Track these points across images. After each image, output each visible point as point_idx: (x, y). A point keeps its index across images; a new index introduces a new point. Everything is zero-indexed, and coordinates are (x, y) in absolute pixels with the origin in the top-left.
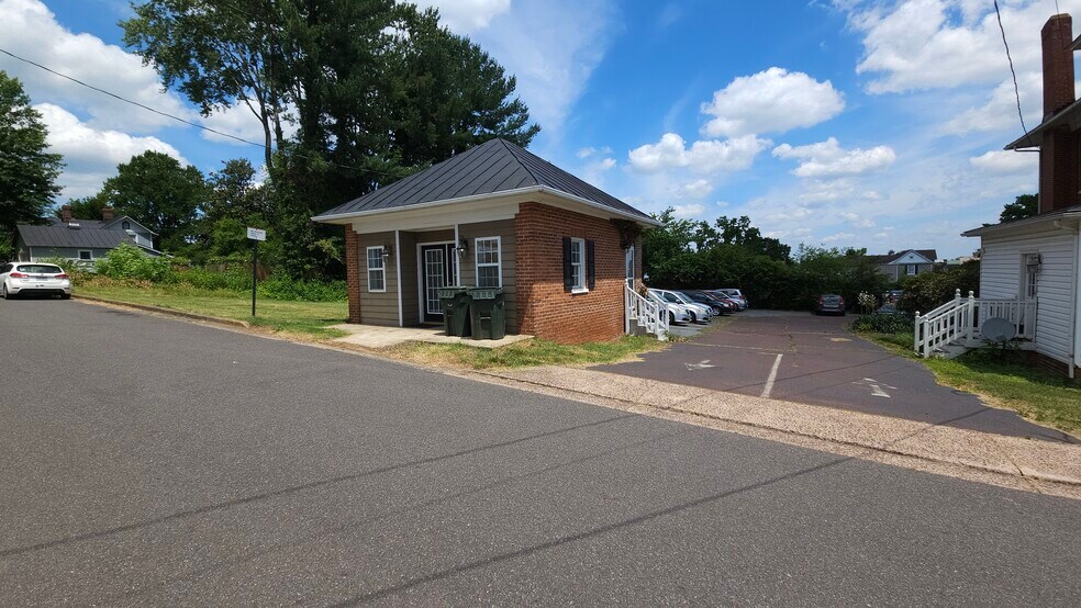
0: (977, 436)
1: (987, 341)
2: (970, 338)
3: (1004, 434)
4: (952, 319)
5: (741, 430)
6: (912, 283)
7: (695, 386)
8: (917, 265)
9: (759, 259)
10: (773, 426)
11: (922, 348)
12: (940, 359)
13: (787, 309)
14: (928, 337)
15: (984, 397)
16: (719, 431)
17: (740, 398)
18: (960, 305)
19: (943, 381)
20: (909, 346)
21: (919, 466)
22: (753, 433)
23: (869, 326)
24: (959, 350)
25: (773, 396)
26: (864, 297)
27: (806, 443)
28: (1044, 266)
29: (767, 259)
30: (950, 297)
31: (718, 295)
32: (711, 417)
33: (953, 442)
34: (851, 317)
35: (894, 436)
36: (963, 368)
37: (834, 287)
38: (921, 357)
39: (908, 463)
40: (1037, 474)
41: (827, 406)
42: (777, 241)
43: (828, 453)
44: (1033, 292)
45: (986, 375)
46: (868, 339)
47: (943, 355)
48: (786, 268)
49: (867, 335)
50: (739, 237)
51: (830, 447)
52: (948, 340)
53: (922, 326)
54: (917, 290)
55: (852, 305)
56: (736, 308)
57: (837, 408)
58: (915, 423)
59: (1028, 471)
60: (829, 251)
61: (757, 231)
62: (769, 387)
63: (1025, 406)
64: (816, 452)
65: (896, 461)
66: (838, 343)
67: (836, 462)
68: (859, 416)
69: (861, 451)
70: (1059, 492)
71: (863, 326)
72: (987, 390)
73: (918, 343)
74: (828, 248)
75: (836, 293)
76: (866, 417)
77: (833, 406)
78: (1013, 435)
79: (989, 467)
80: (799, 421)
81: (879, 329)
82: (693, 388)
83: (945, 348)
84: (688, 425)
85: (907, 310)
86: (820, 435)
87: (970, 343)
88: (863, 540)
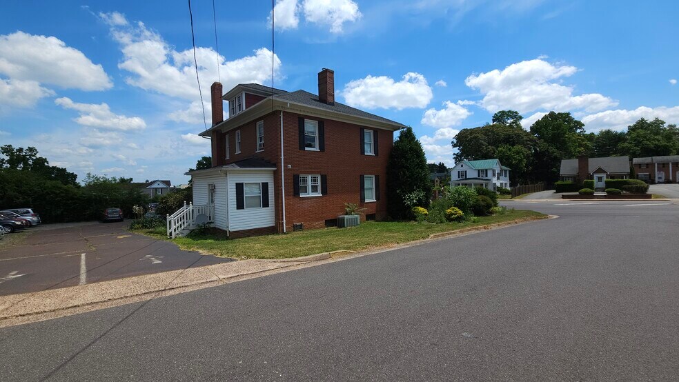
0: (202, 269)
1: (198, 225)
2: (191, 225)
3: (211, 265)
4: (183, 216)
5: (68, 313)
6: (163, 199)
7: (13, 294)
8: (162, 189)
9: (49, 183)
10: (95, 301)
11: (171, 234)
12: (179, 238)
13: (79, 221)
14: (174, 227)
15: (201, 251)
16: (49, 321)
17: (62, 291)
18: (186, 209)
19: (183, 248)
20: (164, 234)
21: (182, 291)
22: (79, 311)
23: (140, 225)
24: (187, 232)
25: (89, 281)
26: (136, 208)
27: (121, 302)
28: (216, 190)
29: (59, 183)
30: (182, 205)
31: (7, 215)
32: (37, 313)
33: (194, 274)
34: (128, 222)
35: (168, 281)
36: (190, 240)
37: (115, 203)
38: (171, 238)
39: (177, 292)
40: (224, 277)
41: (129, 276)
42: (64, 170)
43: (136, 303)
44: (213, 201)
45: (199, 241)
46: (141, 233)
47: (180, 235)
48: (76, 191)
49: (140, 231)
50: (26, 164)
51: (136, 299)
52: (183, 227)
53: (170, 222)
54: (166, 202)
55: (128, 214)
56: (29, 225)
57: (136, 276)
58: (176, 271)
59: (221, 277)
60: (110, 179)
61: (45, 160)
62: (83, 277)
63: (215, 251)
64: (128, 305)
65: (171, 293)
66: (123, 238)
67: (142, 306)
68: (149, 276)
69: (153, 295)
70: (232, 281)
71: (136, 226)
72: (201, 248)
73: (169, 231)
74: (109, 177)
75: (117, 207)
76: (153, 276)
77: (133, 276)
78: (214, 264)
79: (208, 280)
80: (113, 291)
81: (146, 227)
82: (12, 296)
83: (182, 232)
84: (17, 327)
85: (161, 214)
86: (129, 295)
87: (192, 227)
88: (166, 336)
